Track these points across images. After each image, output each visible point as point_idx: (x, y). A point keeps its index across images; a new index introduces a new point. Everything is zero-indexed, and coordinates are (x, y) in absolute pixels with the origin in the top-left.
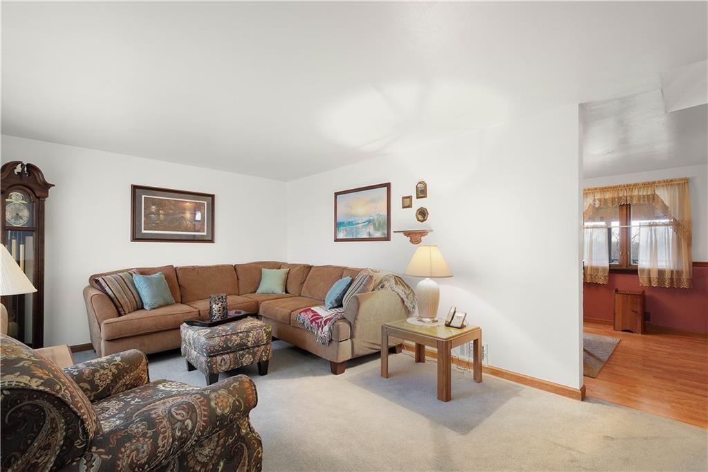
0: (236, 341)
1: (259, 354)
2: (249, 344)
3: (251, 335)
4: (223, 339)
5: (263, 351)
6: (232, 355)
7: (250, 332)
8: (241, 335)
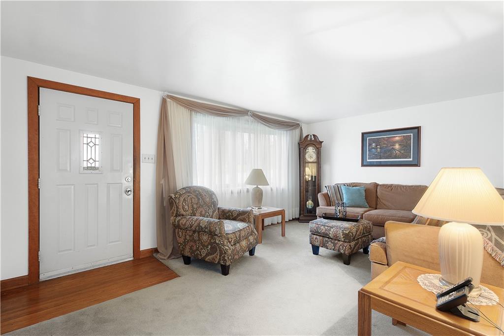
0: (323, 230)
1: (338, 245)
2: (330, 235)
3: (332, 230)
4: (317, 226)
5: (341, 245)
6: (321, 238)
7: (332, 228)
8: (326, 227)
